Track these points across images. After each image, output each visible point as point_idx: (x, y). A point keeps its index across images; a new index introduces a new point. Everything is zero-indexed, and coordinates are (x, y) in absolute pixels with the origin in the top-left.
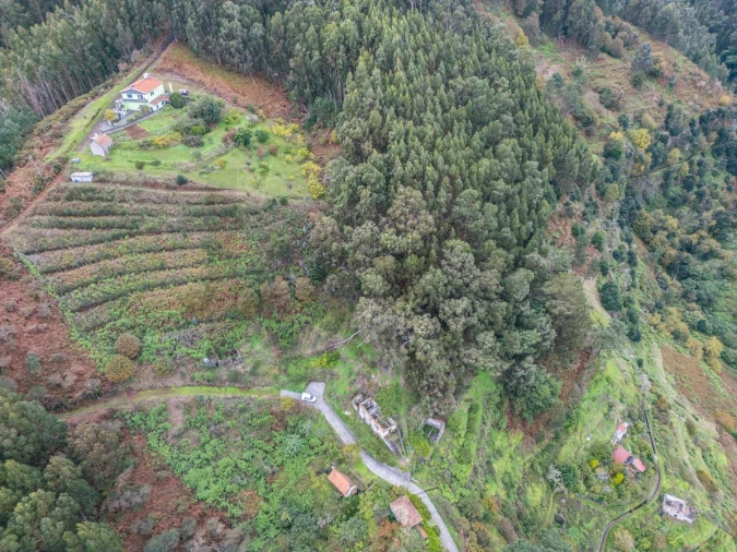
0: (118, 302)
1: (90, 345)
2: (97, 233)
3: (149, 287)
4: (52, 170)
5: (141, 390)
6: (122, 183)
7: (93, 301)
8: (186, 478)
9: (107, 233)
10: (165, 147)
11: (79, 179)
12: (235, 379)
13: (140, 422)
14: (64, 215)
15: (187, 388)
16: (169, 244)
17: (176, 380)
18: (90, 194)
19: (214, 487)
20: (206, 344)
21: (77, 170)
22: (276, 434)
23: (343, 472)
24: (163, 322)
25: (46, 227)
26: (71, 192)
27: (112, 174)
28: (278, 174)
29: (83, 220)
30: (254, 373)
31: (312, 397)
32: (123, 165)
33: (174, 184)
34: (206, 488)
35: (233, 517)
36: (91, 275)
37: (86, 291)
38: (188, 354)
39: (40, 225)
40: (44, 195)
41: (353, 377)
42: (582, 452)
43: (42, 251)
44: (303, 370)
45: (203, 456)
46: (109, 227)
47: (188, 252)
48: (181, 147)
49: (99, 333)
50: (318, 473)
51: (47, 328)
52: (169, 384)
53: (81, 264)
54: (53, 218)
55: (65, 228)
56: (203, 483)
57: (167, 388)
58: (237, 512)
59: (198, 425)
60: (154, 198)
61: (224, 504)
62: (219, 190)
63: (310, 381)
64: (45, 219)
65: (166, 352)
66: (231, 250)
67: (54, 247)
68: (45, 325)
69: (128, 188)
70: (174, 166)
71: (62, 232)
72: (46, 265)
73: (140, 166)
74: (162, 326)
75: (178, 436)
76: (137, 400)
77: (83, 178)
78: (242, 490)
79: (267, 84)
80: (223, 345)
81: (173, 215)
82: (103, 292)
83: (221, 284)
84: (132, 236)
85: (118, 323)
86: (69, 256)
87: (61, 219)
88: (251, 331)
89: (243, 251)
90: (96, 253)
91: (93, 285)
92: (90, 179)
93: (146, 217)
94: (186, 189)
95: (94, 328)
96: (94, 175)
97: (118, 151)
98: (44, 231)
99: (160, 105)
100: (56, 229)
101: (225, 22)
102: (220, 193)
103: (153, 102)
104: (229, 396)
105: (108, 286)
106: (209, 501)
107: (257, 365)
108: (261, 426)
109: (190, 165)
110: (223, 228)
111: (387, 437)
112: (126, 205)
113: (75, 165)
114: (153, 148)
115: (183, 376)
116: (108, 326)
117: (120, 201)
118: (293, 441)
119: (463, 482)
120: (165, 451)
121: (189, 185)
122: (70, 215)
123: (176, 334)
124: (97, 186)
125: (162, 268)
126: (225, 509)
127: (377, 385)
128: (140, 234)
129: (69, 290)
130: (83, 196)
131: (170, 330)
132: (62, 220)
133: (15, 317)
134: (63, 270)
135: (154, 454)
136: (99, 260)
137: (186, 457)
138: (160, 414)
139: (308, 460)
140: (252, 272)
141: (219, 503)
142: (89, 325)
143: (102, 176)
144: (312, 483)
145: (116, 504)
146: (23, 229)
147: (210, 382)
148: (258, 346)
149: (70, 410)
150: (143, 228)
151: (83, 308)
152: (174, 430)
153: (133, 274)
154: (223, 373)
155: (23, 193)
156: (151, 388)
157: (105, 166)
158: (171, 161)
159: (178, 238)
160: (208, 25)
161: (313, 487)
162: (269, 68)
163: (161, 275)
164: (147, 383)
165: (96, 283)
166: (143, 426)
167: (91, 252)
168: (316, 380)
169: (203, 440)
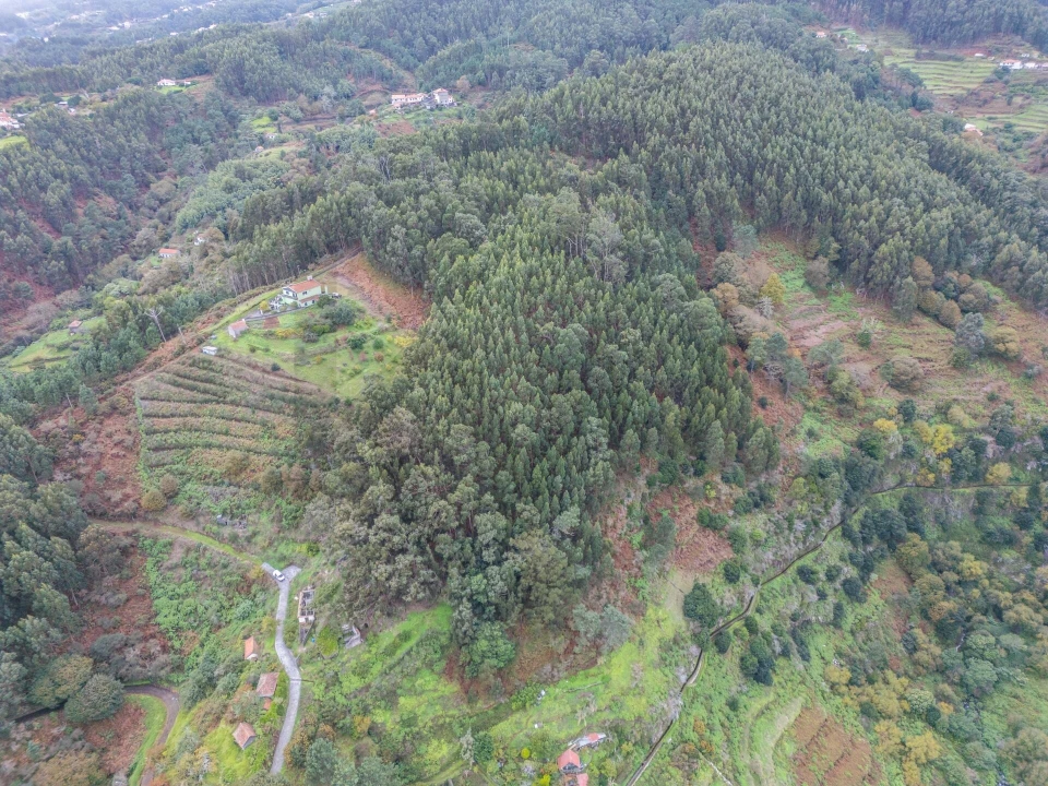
0: (183, 451)
1: (146, 477)
2: (196, 394)
3: (209, 446)
4: (196, 341)
5: (164, 523)
6: (234, 361)
7: (166, 445)
8: (156, 602)
9: (200, 396)
10: (282, 338)
11: (207, 352)
12: (234, 539)
13: (148, 546)
14: (181, 376)
15: (197, 534)
16: (239, 416)
17: (190, 525)
18: (206, 365)
19: (171, 618)
20: (226, 503)
21: (211, 345)
23: (257, 640)
24: (206, 477)
25: (165, 382)
26: (196, 360)
27: (230, 352)
29: (190, 382)
30: (249, 540)
31: (281, 576)
32: (242, 347)
34: (166, 616)
35: (172, 647)
36: (175, 425)
37: (165, 437)
38: (209, 507)
39: (162, 380)
40: (178, 360)
42: (521, 736)
43: (153, 399)
44: (290, 551)
45: (177, 590)
46: (205, 392)
47: (250, 425)
48: (296, 340)
49: (157, 471)
51: (124, 456)
52: (187, 527)
53: (173, 415)
54: (173, 377)
55: (177, 386)
56: (165, 611)
57: (183, 529)
58: (177, 645)
59: (187, 565)
60: (249, 377)
61: (171, 634)
62: (300, 381)
63: (291, 564)
64: (168, 377)
65: (196, 500)
66: (280, 432)
67: (162, 398)
68: (125, 453)
69: (235, 365)
70: (278, 355)
71: (173, 388)
72: (147, 411)
73: (253, 350)
74: (204, 479)
75: (169, 568)
76: (157, 530)
77: (209, 350)
78: (191, 630)
80: (238, 508)
81: (254, 394)
82: (176, 441)
83: (259, 458)
84: (218, 403)
85: (174, 467)
86: (167, 407)
87: (177, 379)
88: (265, 504)
89: (288, 435)
90: (187, 410)
91: (172, 433)
92: (214, 353)
93: (235, 391)
94: (276, 375)
95: (157, 466)
96: (218, 351)
97: (246, 335)
98: (162, 385)
99: (310, 303)
100: (170, 385)
102: (306, 384)
103: (303, 301)
104: (223, 551)
105: (182, 438)
106: (162, 627)
107: (255, 534)
108: (229, 584)
109: (291, 356)
110: (284, 413)
111: (302, 625)
112: (226, 378)
113: (212, 341)
114: (272, 337)
115: (199, 524)
116: (167, 467)
117: (224, 374)
119: (345, 690)
120: (153, 577)
121: (280, 372)
122: (185, 377)
123: (210, 489)
124: (215, 359)
125: (226, 434)
126: (171, 639)
127: (324, 580)
128: (225, 403)
129: (155, 432)
130: (202, 364)
131: (208, 484)
133: (109, 441)
134: (158, 417)
135: (144, 575)
136: (186, 416)
137: (166, 586)
138: (165, 546)
140: (287, 455)
141: (168, 632)
142: (154, 462)
143: (223, 352)
145: (97, 597)
146: (150, 380)
147: (217, 537)
148: (264, 519)
149: (110, 520)
150: (228, 399)
151: (156, 449)
152: (169, 563)
153: (204, 433)
154: (227, 531)
155: (167, 355)
156: (174, 525)
157: (230, 345)
158: (278, 351)
159: (248, 413)
163: (222, 439)
164: (171, 521)
165: (176, 432)
166: (148, 550)
167: (185, 407)
168: (295, 564)
169: (184, 578)
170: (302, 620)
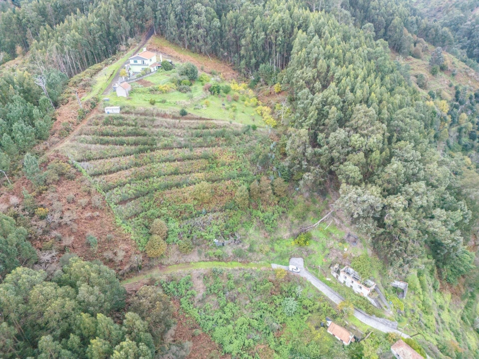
0: (147, 197)
1: (130, 229)
2: (127, 147)
3: (168, 187)
4: (90, 105)
5: (169, 265)
6: (141, 114)
7: (129, 196)
8: (213, 335)
10: (166, 92)
11: (110, 111)
12: (239, 255)
13: (174, 289)
14: (103, 135)
15: (202, 263)
16: (180, 156)
17: (194, 257)
18: (121, 121)
19: (236, 342)
20: (215, 229)
21: (109, 105)
22: (276, 297)
23: (341, 325)
24: (181, 212)
25: (91, 143)
26: (107, 119)
27: (134, 107)
28: (243, 112)
30: (251, 250)
31: (297, 268)
32: (140, 102)
33: (178, 115)
34: (231, 343)
36: (126, 177)
37: (124, 189)
38: (202, 236)
39: (86, 141)
40: (86, 121)
41: (327, 252)
43: (89, 160)
44: (285, 248)
45: (224, 316)
46: (136, 144)
47: (194, 161)
48: (177, 93)
49: (135, 221)
50: (317, 328)
51: (98, 216)
52: (189, 260)
53: (118, 170)
54: (96, 137)
55: (104, 144)
56: (227, 339)
57: (188, 263)
59: (216, 292)
60: (165, 124)
61: (245, 356)
62: (209, 119)
63: (291, 257)
64: (90, 138)
65: (185, 235)
66: (224, 159)
67: (98, 157)
68: (97, 213)
69: (147, 117)
70: (176, 104)
71: (103, 147)
72: (91, 171)
73: (153, 103)
74: (180, 215)
75: (201, 301)
76: (168, 272)
77: (113, 111)
78: (257, 344)
79: (219, 61)
80: (226, 229)
81: (180, 136)
82: (136, 190)
83: (220, 184)
84: (152, 150)
85: (149, 213)
86: (109, 164)
87: (101, 137)
88: (244, 219)
89: (233, 160)
90: (128, 162)
91: (128, 185)
92: (118, 111)
93: (162, 137)
94: (186, 119)
95: (131, 217)
96: (121, 109)
97: (135, 94)
98: (89, 146)
100: (98, 145)
101: (196, 17)
102: (212, 121)
103: (152, 66)
104: (237, 268)
105: (139, 186)
106: (234, 354)
107: (252, 244)
108: (264, 291)
109: (187, 103)
110: (217, 144)
111: (369, 295)
112: (146, 129)
113: (106, 102)
114: (159, 92)
115: (200, 253)
116: (141, 215)
117: (142, 126)
118: (291, 303)
119: (432, 329)
120: (195, 313)
121: (188, 116)
122: (107, 135)
123: (191, 222)
124: (124, 116)
125: (176, 173)
127: (351, 256)
128: (158, 149)
129: (111, 188)
130: (115, 122)
131: (186, 218)
132: (103, 138)
133: (73, 206)
134: (105, 174)
135: (187, 316)
136: (130, 167)
137: (211, 317)
138: (187, 283)
139: (306, 318)
140: (241, 175)
141: (241, 355)
142: (128, 214)
143: (127, 109)
144: (314, 336)
146: (74, 143)
147: (220, 258)
148: (251, 231)
150: (159, 145)
151: (123, 202)
152: (199, 296)
153: (155, 178)
154: (228, 250)
155: (71, 120)
156: (177, 263)
157: (128, 103)
158: (173, 100)
159: (186, 152)
160: (183, 20)
161: (316, 338)
162: (221, 50)
163: (176, 178)
164: (173, 259)
165: (130, 183)
166: (176, 293)
167: (125, 161)
168: (294, 256)
169: (222, 304)
170: (365, 292)
